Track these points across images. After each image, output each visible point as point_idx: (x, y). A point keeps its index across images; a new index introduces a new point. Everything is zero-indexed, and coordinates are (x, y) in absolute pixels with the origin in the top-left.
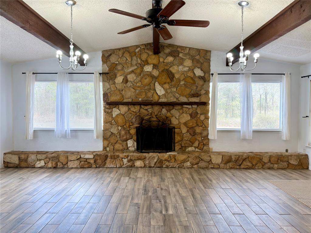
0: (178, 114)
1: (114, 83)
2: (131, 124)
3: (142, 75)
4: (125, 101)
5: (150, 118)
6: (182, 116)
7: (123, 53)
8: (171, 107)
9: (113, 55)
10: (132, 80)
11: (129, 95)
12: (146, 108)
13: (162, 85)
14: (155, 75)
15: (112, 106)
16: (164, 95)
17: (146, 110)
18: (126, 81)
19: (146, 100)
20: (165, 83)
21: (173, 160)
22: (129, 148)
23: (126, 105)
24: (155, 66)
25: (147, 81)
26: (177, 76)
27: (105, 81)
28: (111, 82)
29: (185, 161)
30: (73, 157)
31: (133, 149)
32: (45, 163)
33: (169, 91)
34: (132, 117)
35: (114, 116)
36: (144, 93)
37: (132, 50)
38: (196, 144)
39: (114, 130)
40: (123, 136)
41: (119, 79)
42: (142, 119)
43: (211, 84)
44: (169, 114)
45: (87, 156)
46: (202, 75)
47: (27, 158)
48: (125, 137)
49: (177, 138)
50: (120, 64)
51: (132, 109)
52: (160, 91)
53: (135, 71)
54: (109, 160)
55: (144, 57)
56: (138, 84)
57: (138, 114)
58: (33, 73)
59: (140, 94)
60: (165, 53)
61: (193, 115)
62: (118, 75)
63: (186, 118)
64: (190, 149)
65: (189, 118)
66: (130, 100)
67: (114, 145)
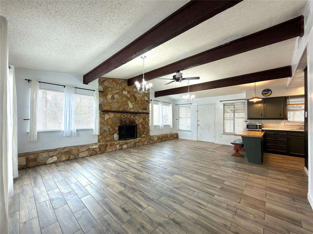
0: (138, 118)
1: (106, 99)
2: (116, 124)
3: (122, 96)
4: (113, 110)
5: (126, 120)
6: (140, 119)
7: (112, 82)
8: (135, 115)
9: (106, 81)
10: (116, 98)
11: (115, 107)
12: (124, 114)
13: (131, 102)
14: (128, 97)
15: (105, 113)
16: (132, 108)
17: (124, 116)
18: (113, 98)
19: (124, 110)
20: (133, 102)
21: (140, 142)
22: (115, 139)
23: (113, 112)
24: (128, 92)
25: (124, 99)
26: (138, 99)
27: (101, 97)
28: (104, 98)
29: (144, 142)
30: (84, 149)
31: (117, 139)
32: (58, 158)
33: (134, 106)
34: (116, 120)
35: (106, 119)
36: (123, 106)
37: (117, 81)
38: (145, 133)
39: (106, 128)
40: (111, 132)
41: (109, 97)
42: (122, 121)
43: (150, 104)
44: (134, 118)
45: (94, 147)
46: (147, 100)
47: (37, 158)
48: (112, 133)
49: (138, 131)
50: (110, 87)
51: (116, 115)
52: (131, 106)
53: (118, 93)
54: (108, 147)
55: (123, 86)
56: (120, 101)
57: (120, 118)
58: (39, 82)
59: (121, 106)
60: (133, 86)
61: (144, 119)
62: (109, 94)
63: (141, 120)
64: (143, 136)
65: (142, 120)
66: (115, 110)
67: (105, 138)
